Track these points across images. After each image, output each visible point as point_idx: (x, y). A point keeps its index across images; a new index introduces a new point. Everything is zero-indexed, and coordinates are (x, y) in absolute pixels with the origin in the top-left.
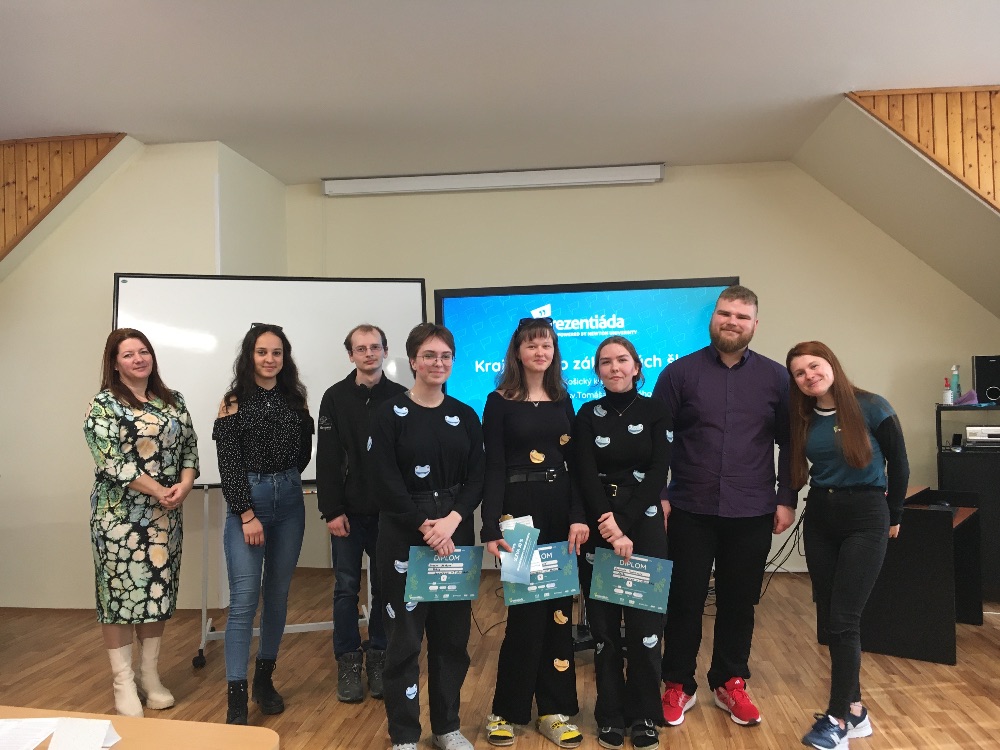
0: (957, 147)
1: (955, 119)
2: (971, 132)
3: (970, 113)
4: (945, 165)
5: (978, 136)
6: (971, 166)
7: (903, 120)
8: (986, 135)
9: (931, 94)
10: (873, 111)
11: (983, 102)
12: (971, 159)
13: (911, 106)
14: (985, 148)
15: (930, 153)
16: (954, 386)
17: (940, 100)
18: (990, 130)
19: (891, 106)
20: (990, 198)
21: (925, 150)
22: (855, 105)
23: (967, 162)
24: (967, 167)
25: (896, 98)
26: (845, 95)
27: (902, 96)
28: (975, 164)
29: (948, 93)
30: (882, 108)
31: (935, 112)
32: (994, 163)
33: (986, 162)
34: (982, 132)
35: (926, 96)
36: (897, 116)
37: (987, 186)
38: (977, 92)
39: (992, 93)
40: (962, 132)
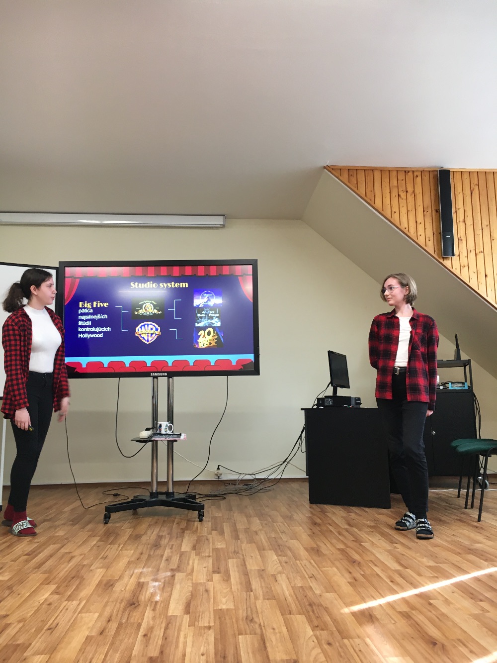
0: (387, 201)
1: (386, 185)
2: (395, 193)
3: (394, 182)
4: (381, 210)
5: (399, 196)
6: (395, 212)
7: (357, 184)
8: (403, 195)
9: (373, 170)
10: (340, 177)
11: (401, 176)
12: (395, 209)
13: (361, 176)
14: (403, 203)
15: (372, 203)
17: (377, 174)
18: (405, 192)
19: (350, 176)
20: (406, 231)
21: (369, 201)
22: (330, 173)
23: (394, 210)
24: (393, 213)
25: (352, 171)
26: (325, 167)
27: (357, 170)
28: (397, 211)
29: (382, 170)
30: (345, 176)
31: (375, 181)
32: (408, 211)
33: (404, 211)
34: (401, 193)
35: (369, 171)
36: (354, 180)
37: (404, 224)
38: (398, 171)
39: (406, 172)
40: (390, 192)
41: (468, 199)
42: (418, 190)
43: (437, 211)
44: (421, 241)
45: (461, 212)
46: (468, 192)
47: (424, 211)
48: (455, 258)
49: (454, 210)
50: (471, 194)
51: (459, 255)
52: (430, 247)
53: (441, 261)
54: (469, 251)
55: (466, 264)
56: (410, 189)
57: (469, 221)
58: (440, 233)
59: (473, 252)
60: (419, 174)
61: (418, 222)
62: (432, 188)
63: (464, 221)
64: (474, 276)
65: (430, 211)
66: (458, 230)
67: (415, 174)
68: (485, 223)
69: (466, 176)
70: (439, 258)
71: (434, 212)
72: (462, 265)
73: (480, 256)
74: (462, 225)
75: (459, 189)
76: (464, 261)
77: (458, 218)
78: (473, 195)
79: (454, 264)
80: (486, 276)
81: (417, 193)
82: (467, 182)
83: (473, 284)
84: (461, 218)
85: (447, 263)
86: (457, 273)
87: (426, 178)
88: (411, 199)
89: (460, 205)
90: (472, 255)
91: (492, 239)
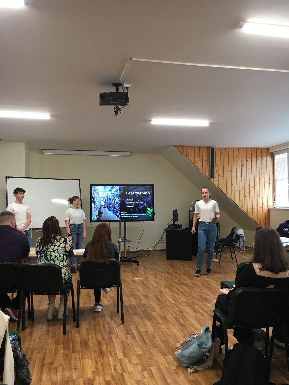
0: (193, 158)
1: (193, 152)
2: (196, 155)
3: (196, 151)
4: (191, 161)
7: (184, 152)
9: (189, 147)
10: (178, 149)
11: (198, 149)
12: (196, 161)
13: (185, 149)
14: (198, 159)
16: (192, 206)
17: (190, 148)
19: (181, 149)
20: (199, 169)
21: (188, 158)
22: (174, 148)
25: (182, 147)
26: (173, 146)
27: (184, 147)
29: (192, 147)
30: (180, 149)
31: (189, 150)
33: (199, 161)
34: (198, 155)
35: (188, 147)
36: (182, 151)
37: (199, 166)
38: (197, 147)
39: (200, 147)
40: (194, 155)
41: (220, 158)
42: (204, 154)
43: (209, 162)
44: (204, 172)
45: (217, 162)
46: (220, 155)
47: (205, 162)
48: (215, 179)
49: (215, 161)
51: (216, 177)
52: (207, 174)
53: (210, 179)
56: (201, 154)
57: (219, 165)
58: (210, 170)
59: (220, 176)
60: (204, 148)
61: (203, 165)
62: (208, 154)
63: (218, 165)
64: (220, 184)
66: (216, 168)
68: (225, 166)
69: (219, 149)
71: (208, 162)
72: (217, 180)
73: (222, 178)
74: (217, 166)
75: (217, 154)
77: (216, 164)
80: (224, 184)
82: (219, 151)
83: (220, 187)
85: (212, 180)
86: (215, 183)
87: (206, 150)
88: (201, 157)
89: (217, 159)
90: (220, 177)
91: (226, 172)
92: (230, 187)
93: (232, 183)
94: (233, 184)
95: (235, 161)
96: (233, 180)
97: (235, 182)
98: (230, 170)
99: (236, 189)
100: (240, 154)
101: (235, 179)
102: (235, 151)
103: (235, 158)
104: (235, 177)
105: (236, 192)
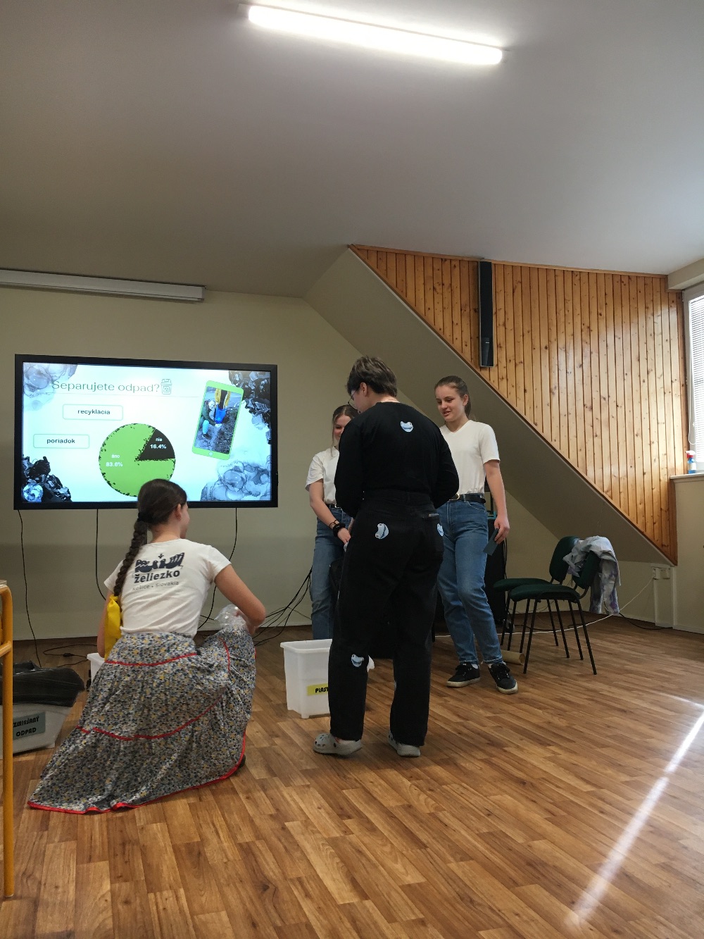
0: (421, 295)
1: (420, 275)
2: (429, 286)
3: (429, 272)
4: (413, 306)
5: (434, 288)
6: (429, 309)
7: (386, 270)
9: (405, 254)
10: (367, 260)
11: (437, 265)
12: (430, 304)
13: (392, 259)
14: (438, 298)
15: (404, 296)
17: (410, 260)
18: (441, 285)
19: (378, 259)
20: (441, 333)
21: (400, 294)
22: (354, 254)
23: (427, 306)
24: (427, 309)
25: (381, 253)
26: (349, 246)
27: (387, 253)
28: (432, 308)
29: (415, 255)
30: (373, 259)
31: (407, 267)
32: (444, 308)
34: (436, 286)
35: (401, 255)
36: (383, 265)
37: (439, 324)
38: (433, 257)
39: (443, 260)
40: (424, 284)
41: (510, 298)
42: (456, 283)
43: (475, 311)
44: (457, 345)
45: (501, 314)
46: (510, 290)
47: (461, 310)
48: (494, 368)
49: (494, 310)
50: (513, 292)
51: (497, 365)
52: (467, 354)
53: (478, 371)
54: (508, 361)
55: (505, 377)
56: (447, 282)
57: (510, 325)
58: (478, 338)
59: (513, 362)
60: (457, 263)
61: (455, 322)
62: (472, 283)
63: (504, 325)
64: (512, 390)
65: (468, 310)
66: (498, 334)
67: (453, 263)
68: (527, 328)
69: (509, 271)
70: (476, 367)
71: (472, 312)
72: (500, 377)
73: (520, 367)
74: (502, 329)
75: (500, 287)
76: (503, 372)
77: (497, 321)
78: (515, 294)
79: (492, 375)
80: (525, 391)
81: (455, 287)
82: (509, 278)
83: (511, 400)
84: (501, 321)
85: (485, 373)
86: (495, 386)
87: (465, 270)
88: (447, 295)
89: (501, 305)
90: (511, 366)
91: (533, 348)
92: (547, 400)
93: (553, 387)
94: (556, 392)
95: (562, 313)
96: (555, 376)
97: (563, 385)
98: (544, 343)
99: (564, 411)
100: (577, 288)
101: (563, 373)
102: (560, 279)
103: (561, 305)
104: (562, 367)
105: (564, 420)
